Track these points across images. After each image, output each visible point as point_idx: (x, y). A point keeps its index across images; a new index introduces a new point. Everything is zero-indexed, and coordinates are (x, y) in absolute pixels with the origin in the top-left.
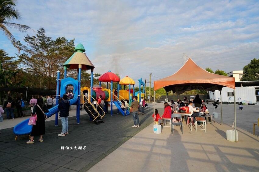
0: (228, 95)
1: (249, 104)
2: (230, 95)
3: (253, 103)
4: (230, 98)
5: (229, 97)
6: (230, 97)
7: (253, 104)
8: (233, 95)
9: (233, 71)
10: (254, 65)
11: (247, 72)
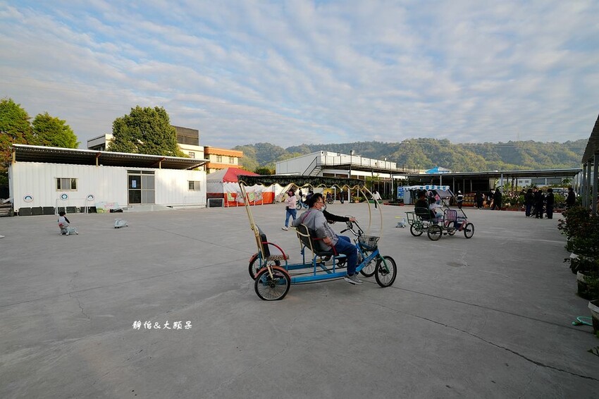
0: (59, 187)
1: (112, 211)
2: (65, 188)
3: (121, 208)
4: (63, 197)
5: (60, 193)
6: (65, 192)
7: (120, 211)
8: (74, 187)
9: (106, 135)
10: (135, 120)
11: (119, 132)
